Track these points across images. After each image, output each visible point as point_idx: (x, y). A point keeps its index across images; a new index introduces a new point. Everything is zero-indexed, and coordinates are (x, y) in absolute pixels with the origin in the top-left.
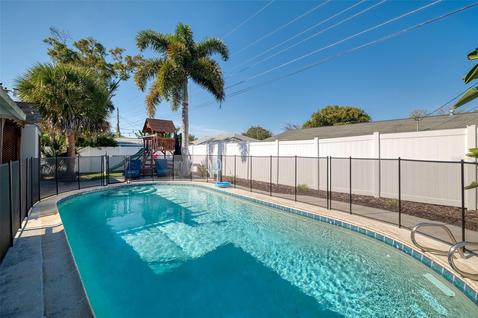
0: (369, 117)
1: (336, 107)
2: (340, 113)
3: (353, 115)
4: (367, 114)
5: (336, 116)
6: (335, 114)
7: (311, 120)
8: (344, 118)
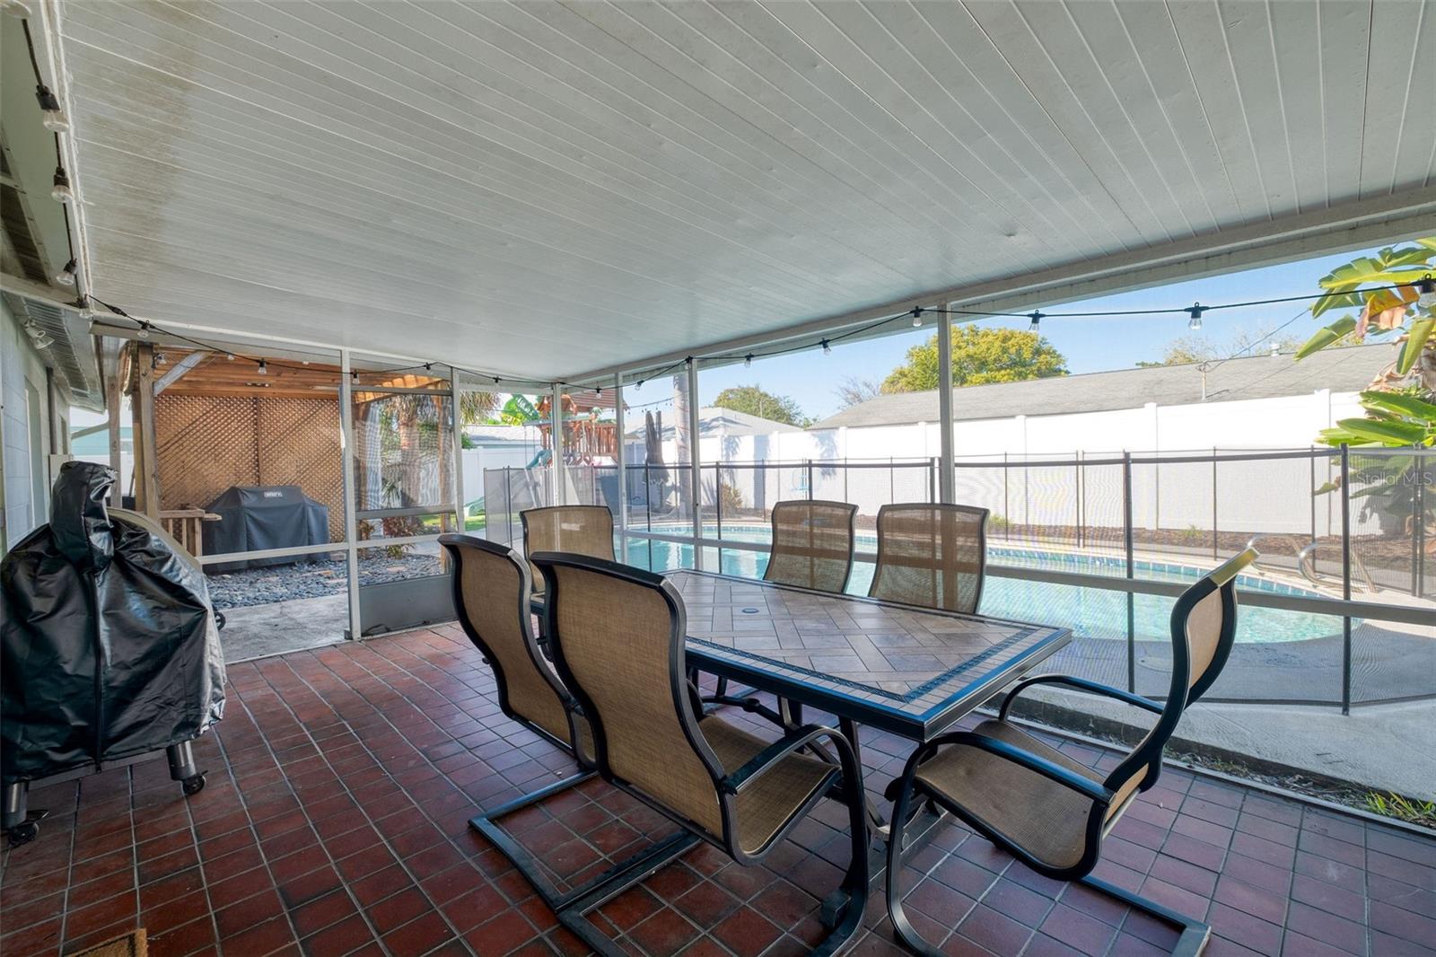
0: (1059, 356)
1: (972, 331)
2: (984, 347)
3: (1019, 352)
4: (1055, 348)
5: (975, 354)
6: (971, 350)
7: (906, 366)
8: (995, 360)
